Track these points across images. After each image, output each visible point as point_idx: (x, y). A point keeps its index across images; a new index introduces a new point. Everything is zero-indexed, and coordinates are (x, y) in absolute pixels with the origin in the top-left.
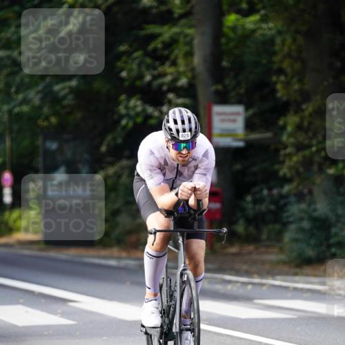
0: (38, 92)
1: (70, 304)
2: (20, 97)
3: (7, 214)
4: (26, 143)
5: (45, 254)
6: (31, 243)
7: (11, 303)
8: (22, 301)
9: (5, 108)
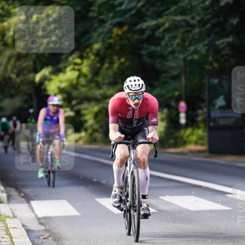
0: (205, 45)
1: (227, 195)
2: (192, 48)
3: (182, 132)
4: (197, 81)
5: (208, 160)
6: (200, 152)
7: (185, 194)
8: (193, 193)
9: (181, 56)
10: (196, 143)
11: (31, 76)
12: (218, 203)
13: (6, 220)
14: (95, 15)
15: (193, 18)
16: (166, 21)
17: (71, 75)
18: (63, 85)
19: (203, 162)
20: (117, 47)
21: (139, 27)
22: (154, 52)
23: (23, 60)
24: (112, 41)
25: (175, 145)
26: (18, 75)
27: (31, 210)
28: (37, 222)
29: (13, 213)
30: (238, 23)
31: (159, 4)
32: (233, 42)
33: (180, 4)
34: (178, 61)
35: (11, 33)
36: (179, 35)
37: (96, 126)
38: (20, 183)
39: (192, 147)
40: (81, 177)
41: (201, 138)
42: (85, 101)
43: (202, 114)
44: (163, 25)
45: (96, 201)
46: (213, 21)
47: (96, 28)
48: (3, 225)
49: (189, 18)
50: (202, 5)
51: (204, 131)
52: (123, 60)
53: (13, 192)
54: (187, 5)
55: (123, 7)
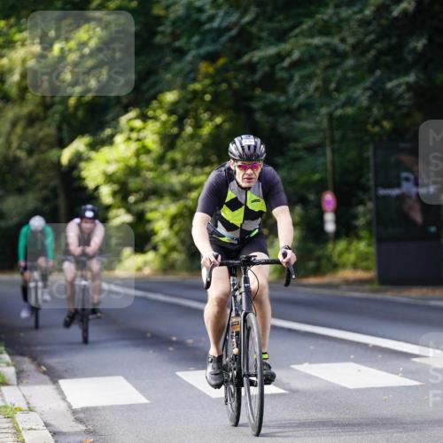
0: (366, 89)
1: (415, 359)
2: (343, 97)
3: (330, 246)
4: (352, 154)
5: (379, 296)
6: (362, 282)
7: (337, 360)
8: (352, 357)
9: (324, 111)
10: (355, 266)
11: (53, 154)
12: (397, 374)
13: (16, 415)
14: (166, 40)
15: (343, 40)
16: (295, 48)
17: (126, 150)
18: (111, 169)
19: (367, 300)
20: (208, 97)
21: (246, 58)
22: (275, 104)
23: (37, 126)
24: (197, 86)
25: (317, 271)
26: (30, 152)
27: (59, 397)
28: (73, 418)
29: (28, 403)
30: (425, 46)
31: (281, 17)
32: (416, 82)
33: (319, 16)
34: (318, 118)
35: (16, 77)
36: (319, 71)
37: (174, 241)
38: (39, 348)
39: (348, 274)
40: (149, 335)
41: (363, 257)
42: (152, 197)
43: (365, 214)
44: (289, 54)
45: (178, 377)
46: (379, 46)
47: (169, 64)
48: (10, 425)
49: (335, 41)
50: (359, 16)
51: (369, 245)
52: (218, 120)
53: (27, 365)
54: (331, 18)
55: (215, 24)
